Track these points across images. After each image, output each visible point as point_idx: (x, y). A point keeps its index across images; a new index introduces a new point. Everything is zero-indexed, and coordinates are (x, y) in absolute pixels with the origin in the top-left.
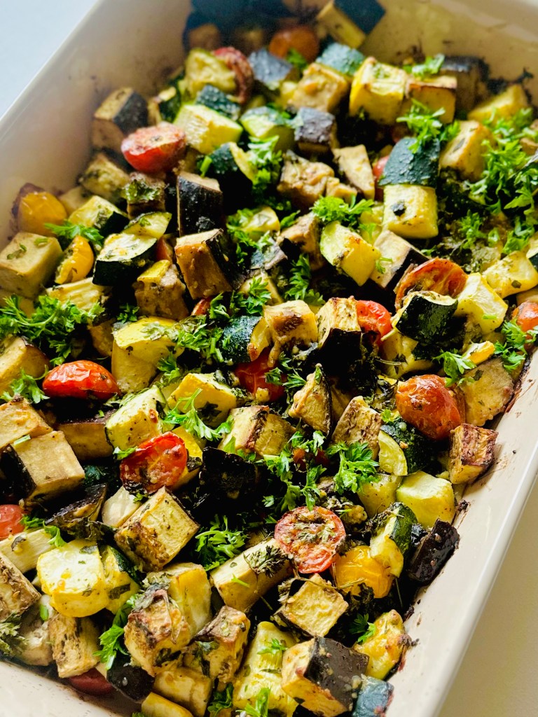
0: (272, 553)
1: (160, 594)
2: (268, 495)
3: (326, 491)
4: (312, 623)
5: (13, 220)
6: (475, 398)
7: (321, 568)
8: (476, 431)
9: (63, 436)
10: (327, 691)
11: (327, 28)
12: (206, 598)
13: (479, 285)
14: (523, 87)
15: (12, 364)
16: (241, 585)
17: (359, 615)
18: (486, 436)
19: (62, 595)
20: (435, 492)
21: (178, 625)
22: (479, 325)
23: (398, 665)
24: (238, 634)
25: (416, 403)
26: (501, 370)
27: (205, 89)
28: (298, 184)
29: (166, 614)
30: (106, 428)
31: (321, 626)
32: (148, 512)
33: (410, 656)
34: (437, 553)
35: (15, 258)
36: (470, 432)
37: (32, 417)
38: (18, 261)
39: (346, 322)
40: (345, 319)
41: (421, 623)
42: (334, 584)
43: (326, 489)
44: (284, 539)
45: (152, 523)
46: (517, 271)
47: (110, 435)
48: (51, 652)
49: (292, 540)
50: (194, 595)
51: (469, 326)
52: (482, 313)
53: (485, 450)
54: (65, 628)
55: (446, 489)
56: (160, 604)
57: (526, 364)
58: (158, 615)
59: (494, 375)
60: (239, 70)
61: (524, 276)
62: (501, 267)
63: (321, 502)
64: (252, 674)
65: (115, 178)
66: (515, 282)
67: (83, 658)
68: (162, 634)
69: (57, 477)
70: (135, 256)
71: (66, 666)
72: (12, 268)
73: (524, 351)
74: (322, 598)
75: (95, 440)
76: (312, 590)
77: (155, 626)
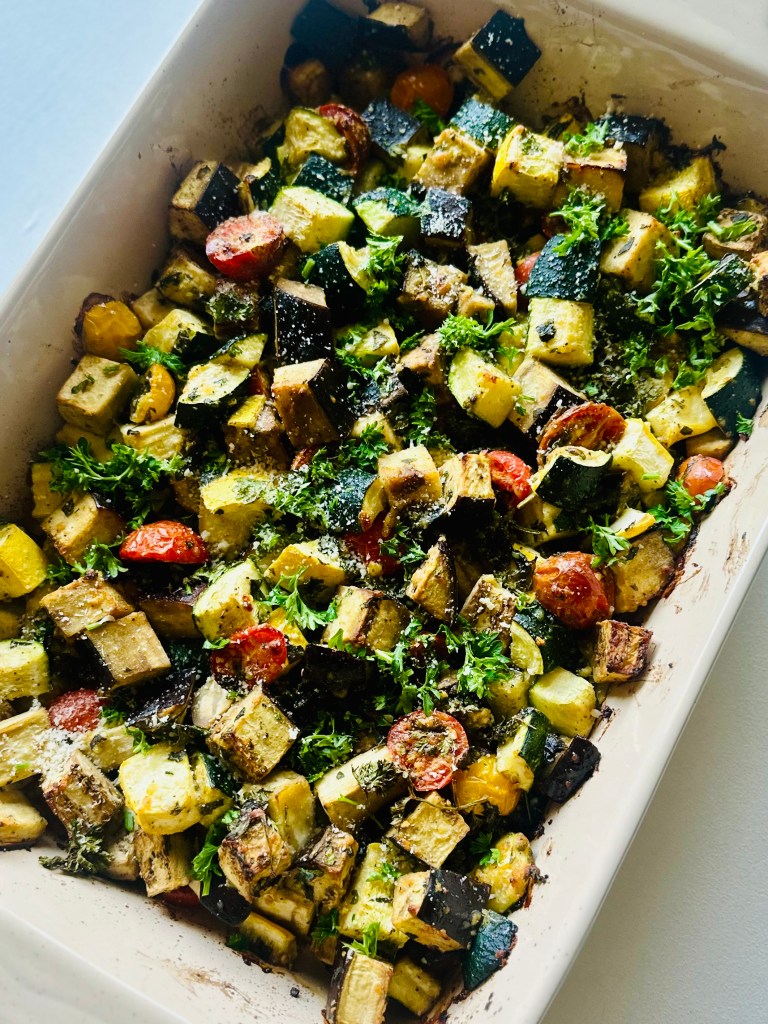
0: (384, 769)
1: (257, 815)
2: (381, 695)
3: (448, 692)
4: (429, 849)
5: (77, 340)
6: (626, 582)
7: (439, 786)
8: (626, 631)
9: (145, 618)
10: (443, 931)
11: (464, 71)
12: (310, 813)
13: (641, 437)
14: (711, 160)
15: (83, 529)
16: (348, 804)
17: (481, 834)
18: (638, 638)
19: (149, 815)
20: (574, 696)
21: (278, 853)
22: (637, 485)
23: (524, 901)
24: (345, 862)
25: (558, 592)
26: (661, 545)
27: (309, 160)
28: (423, 296)
29: (264, 840)
30: (193, 616)
31: (438, 854)
32: (243, 719)
33: (537, 891)
34: (572, 774)
35: (80, 392)
36: (619, 632)
37: (108, 597)
38: (84, 396)
39: (477, 486)
40: (477, 481)
41: (552, 853)
42: (454, 804)
43: (448, 689)
44: (398, 749)
45: (248, 733)
46: (688, 414)
47: (198, 623)
48: (138, 869)
49: (407, 751)
50: (296, 811)
51: (626, 486)
52: (642, 472)
53: (636, 654)
54: (152, 845)
55: (587, 694)
56: (256, 827)
57: (692, 537)
58: (255, 842)
59: (651, 551)
60: (352, 136)
61: (696, 419)
62: (669, 410)
63: (441, 705)
64: (360, 903)
65: (199, 284)
66: (686, 428)
67: (173, 879)
68: (260, 866)
69: (138, 668)
70: (224, 395)
71: (156, 886)
72: (77, 405)
73: (690, 519)
74: (439, 821)
75: (181, 620)
76: (428, 812)
77: (252, 856)
